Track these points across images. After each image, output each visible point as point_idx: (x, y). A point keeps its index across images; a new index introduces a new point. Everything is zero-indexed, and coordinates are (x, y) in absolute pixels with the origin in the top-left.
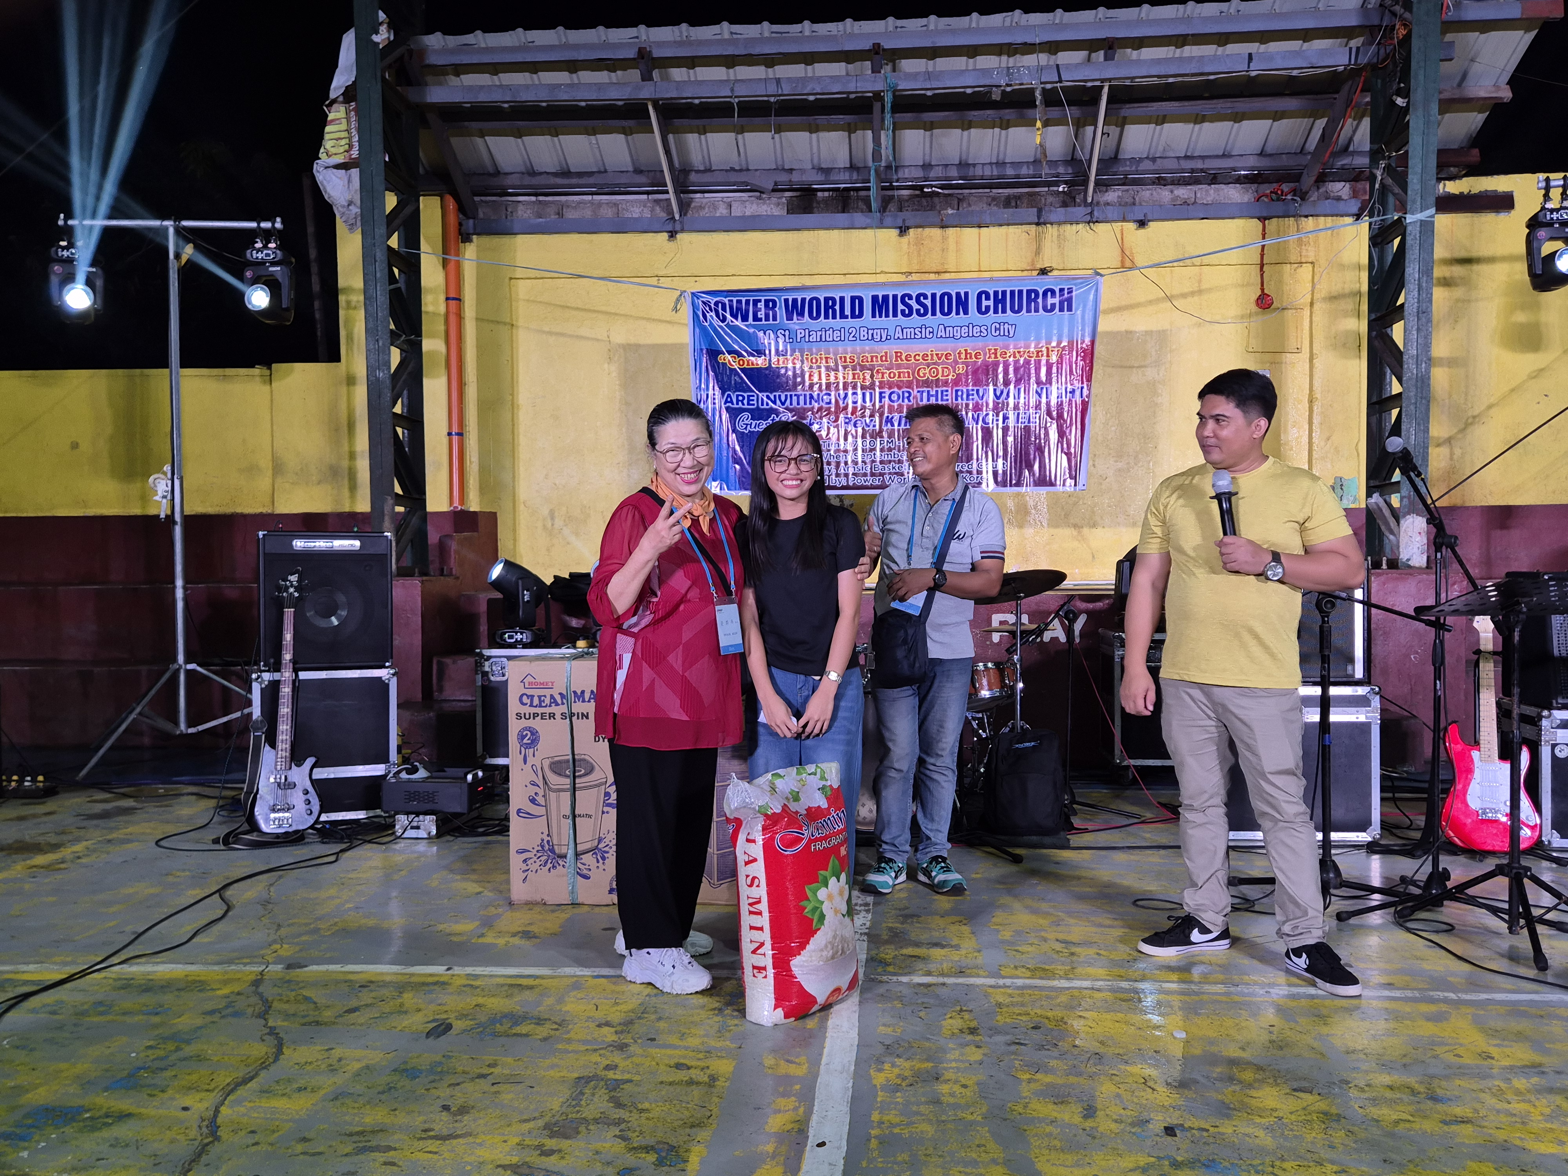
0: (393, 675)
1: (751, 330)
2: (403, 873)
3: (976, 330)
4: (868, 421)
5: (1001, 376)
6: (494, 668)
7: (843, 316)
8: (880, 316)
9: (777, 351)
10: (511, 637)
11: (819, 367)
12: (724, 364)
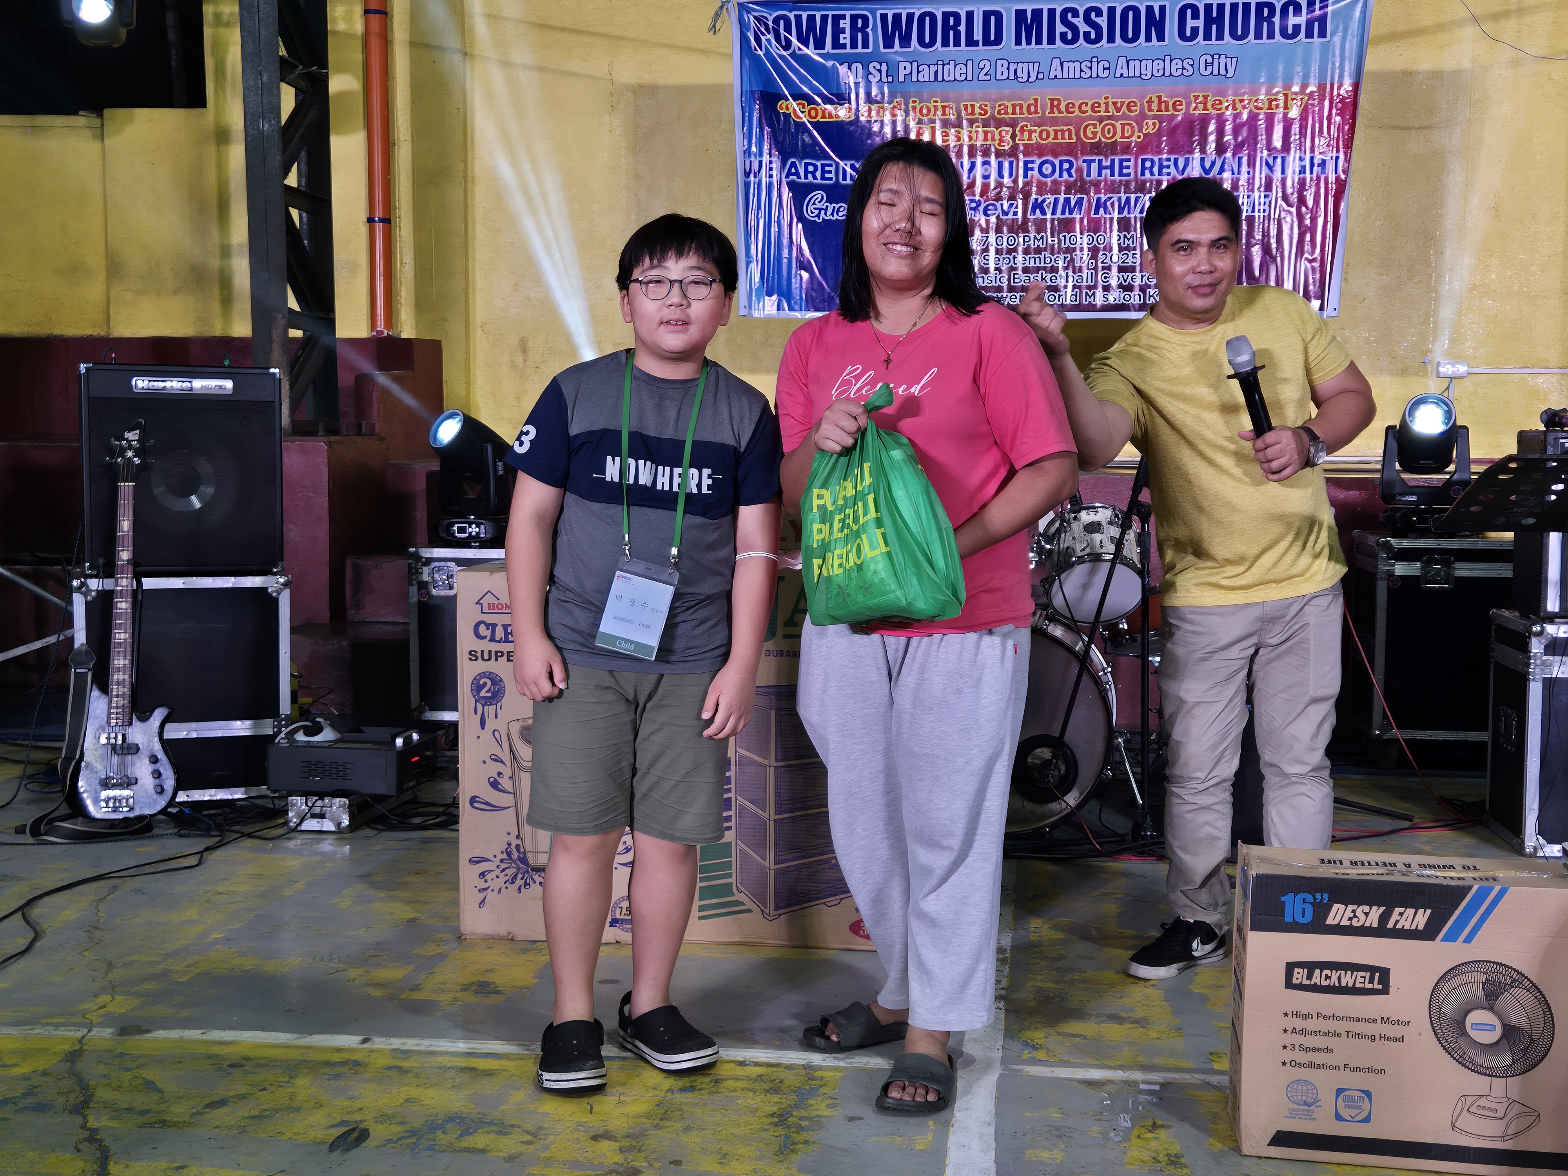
0: (285, 585)
1: (830, 64)
2: (299, 886)
3: (1177, 65)
4: (1005, 207)
5: (1212, 138)
6: (436, 576)
7: (971, 42)
8: (1029, 43)
9: (868, 94)
10: (462, 530)
11: (933, 121)
12: (787, 116)
